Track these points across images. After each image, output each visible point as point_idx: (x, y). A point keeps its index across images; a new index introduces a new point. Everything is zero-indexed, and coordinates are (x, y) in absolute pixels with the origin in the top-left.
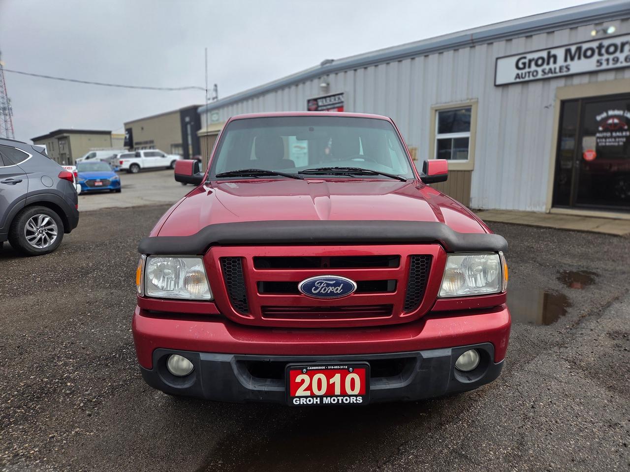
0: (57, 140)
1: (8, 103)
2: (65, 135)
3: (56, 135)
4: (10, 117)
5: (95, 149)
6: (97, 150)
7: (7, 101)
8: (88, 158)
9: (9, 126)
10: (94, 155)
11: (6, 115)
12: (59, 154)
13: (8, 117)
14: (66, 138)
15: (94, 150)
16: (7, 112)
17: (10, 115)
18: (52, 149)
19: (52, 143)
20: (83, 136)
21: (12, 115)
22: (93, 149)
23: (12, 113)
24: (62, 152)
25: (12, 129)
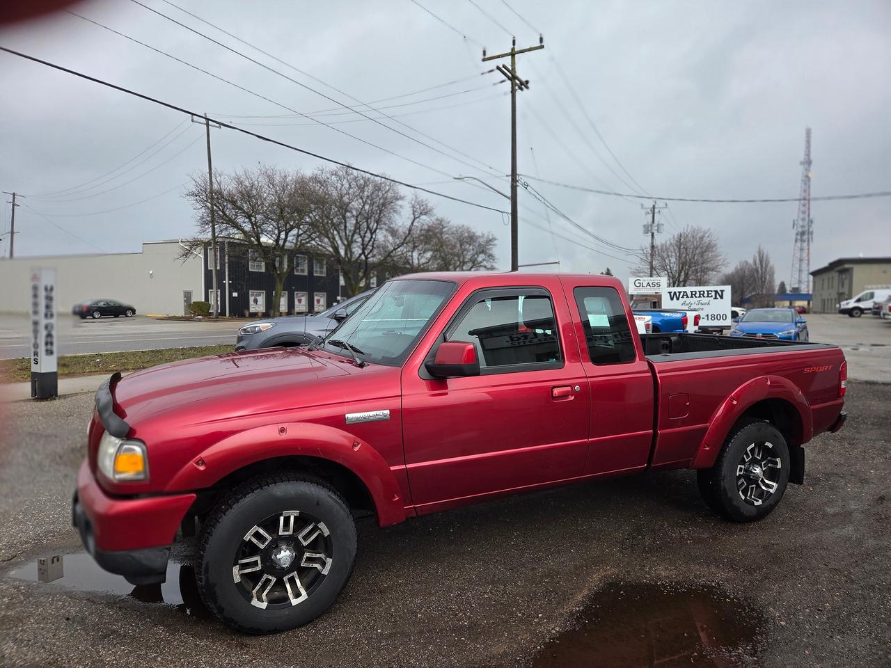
0: (837, 274)
1: (809, 226)
2: (847, 266)
3: (836, 266)
4: (808, 245)
5: (874, 286)
6: (877, 288)
7: (808, 223)
8: (859, 300)
9: (805, 255)
10: (872, 296)
11: (804, 241)
12: (838, 293)
13: (805, 244)
14: (847, 270)
15: (872, 289)
16: (805, 237)
17: (808, 241)
18: (830, 286)
19: (833, 278)
20: (875, 267)
21: (812, 241)
22: (869, 287)
23: (812, 238)
24: (841, 291)
25: (808, 260)
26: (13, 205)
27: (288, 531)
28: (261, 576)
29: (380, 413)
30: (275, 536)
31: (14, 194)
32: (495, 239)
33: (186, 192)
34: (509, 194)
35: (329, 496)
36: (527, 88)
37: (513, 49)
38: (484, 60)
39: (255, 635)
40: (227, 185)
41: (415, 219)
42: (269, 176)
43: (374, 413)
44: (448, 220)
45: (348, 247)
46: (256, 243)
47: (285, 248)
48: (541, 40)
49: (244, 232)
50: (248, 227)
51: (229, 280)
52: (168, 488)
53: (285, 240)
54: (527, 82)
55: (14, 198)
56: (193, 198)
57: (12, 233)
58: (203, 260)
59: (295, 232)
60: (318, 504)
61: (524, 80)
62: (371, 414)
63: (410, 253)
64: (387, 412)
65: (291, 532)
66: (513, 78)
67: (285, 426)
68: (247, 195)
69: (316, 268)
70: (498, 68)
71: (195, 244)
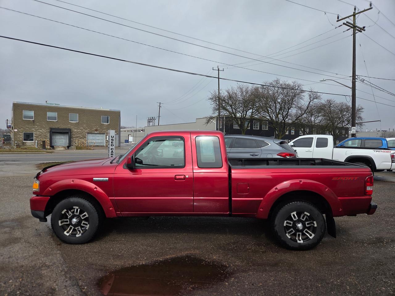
26: (160, 107)
27: (77, 213)
28: (69, 226)
29: (105, 179)
30: (73, 214)
31: (160, 103)
32: (363, 109)
33: (208, 98)
34: (351, 86)
35: (88, 204)
36: (364, 30)
37: (354, 13)
38: (337, 21)
39: (66, 243)
40: (224, 94)
41: (311, 101)
42: (241, 88)
43: (103, 178)
44: (334, 100)
45: (277, 117)
46: (234, 117)
47: (246, 118)
48: (371, 5)
49: (229, 112)
50: (230, 110)
51: (225, 132)
52: (43, 194)
53: (246, 115)
54: (364, 27)
55: (160, 104)
56: (210, 100)
57: (159, 116)
58: (216, 125)
59: (251, 111)
60: (84, 206)
61: (362, 27)
62: (102, 179)
63: (310, 118)
64: (107, 179)
65: (78, 214)
66: (354, 27)
67: (73, 180)
68: (230, 97)
69: (263, 126)
70: (344, 24)
71: (212, 118)
